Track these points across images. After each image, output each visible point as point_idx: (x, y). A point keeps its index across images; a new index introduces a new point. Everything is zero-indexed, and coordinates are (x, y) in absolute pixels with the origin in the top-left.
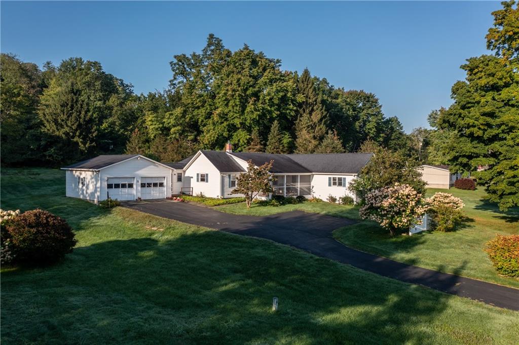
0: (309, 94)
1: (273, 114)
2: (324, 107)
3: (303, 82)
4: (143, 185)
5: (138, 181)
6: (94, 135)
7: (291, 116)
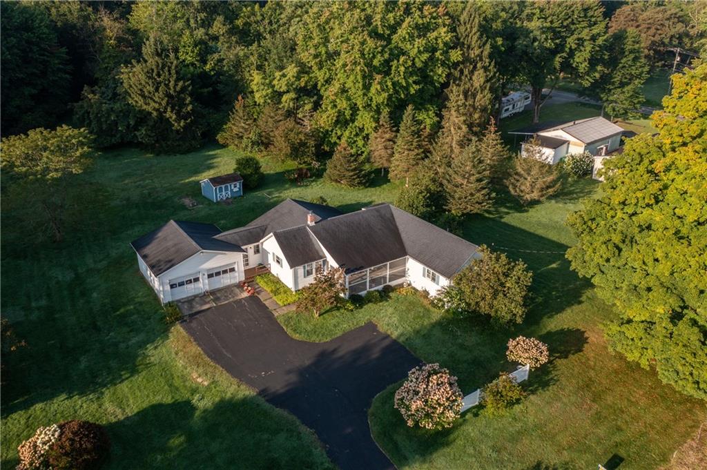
0: (473, 43)
1: (411, 89)
2: (493, 62)
3: (465, 23)
4: (210, 276)
5: (204, 275)
6: (189, 109)
7: (440, 83)
